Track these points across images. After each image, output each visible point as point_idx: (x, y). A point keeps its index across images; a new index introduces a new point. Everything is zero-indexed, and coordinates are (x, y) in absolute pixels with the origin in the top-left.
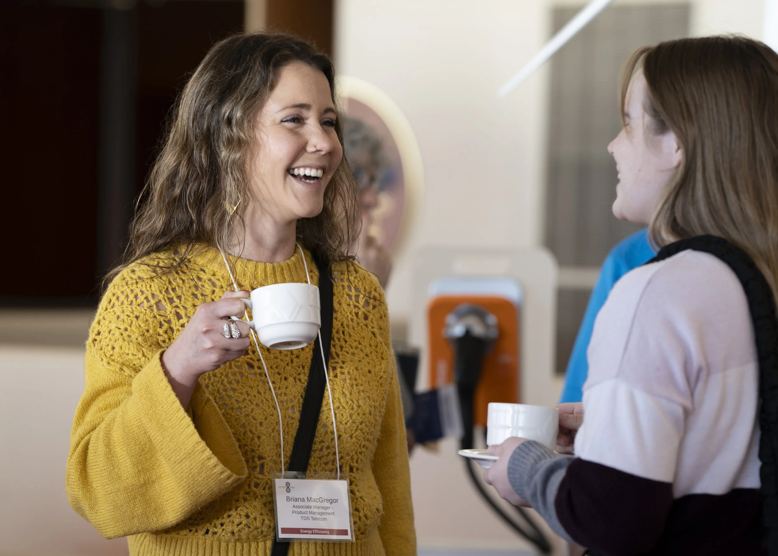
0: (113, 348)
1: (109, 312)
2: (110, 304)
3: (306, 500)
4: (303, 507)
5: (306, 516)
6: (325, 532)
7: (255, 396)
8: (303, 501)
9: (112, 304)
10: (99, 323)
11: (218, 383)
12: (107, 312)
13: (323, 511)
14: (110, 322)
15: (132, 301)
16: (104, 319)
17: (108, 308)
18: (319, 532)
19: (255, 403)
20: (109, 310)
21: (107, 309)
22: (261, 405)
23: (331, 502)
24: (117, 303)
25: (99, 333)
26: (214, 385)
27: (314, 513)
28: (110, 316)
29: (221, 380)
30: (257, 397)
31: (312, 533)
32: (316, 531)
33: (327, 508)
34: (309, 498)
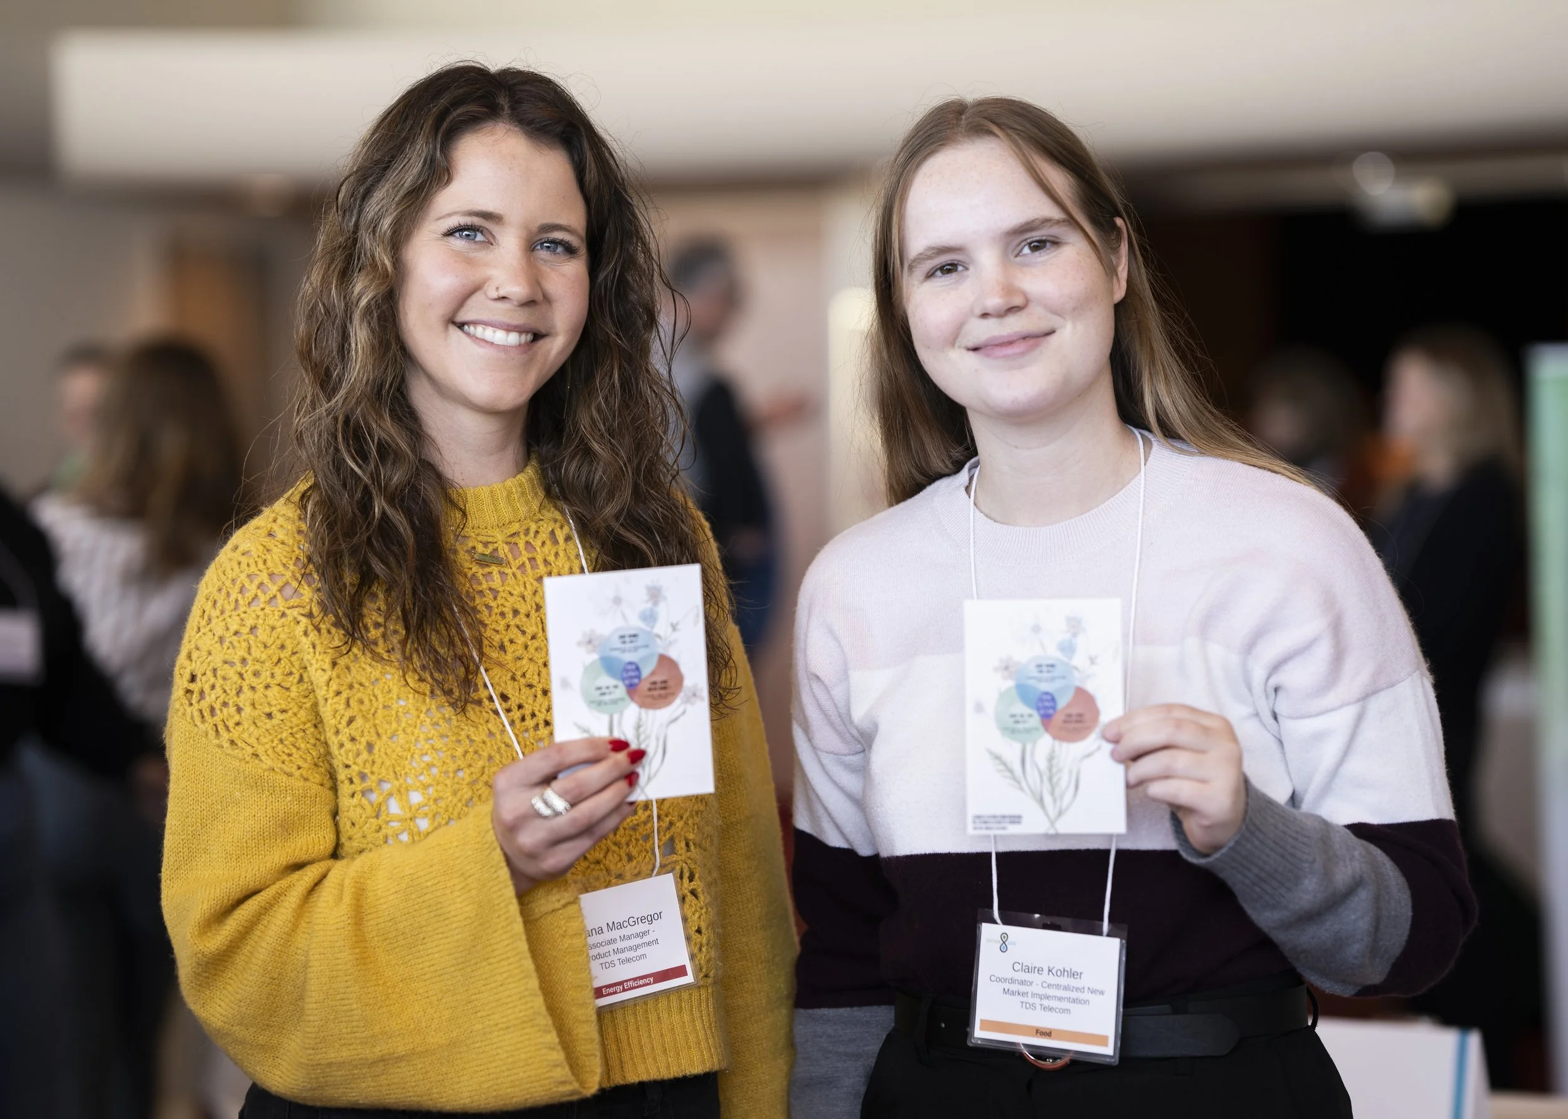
0: (239, 710)
1: (204, 634)
2: (203, 618)
3: (605, 929)
4: (601, 944)
5: (608, 959)
6: (647, 981)
7: (484, 742)
8: (600, 932)
9: (206, 617)
10: (189, 657)
11: (415, 727)
12: (200, 634)
13: (638, 941)
14: (210, 653)
15: (237, 601)
16: (197, 649)
17: (201, 625)
18: (635, 984)
19: (485, 754)
20: (202, 630)
21: (199, 629)
22: (498, 756)
23: (650, 919)
24: (215, 613)
25: (193, 678)
26: (408, 732)
27: (623, 951)
28: (207, 642)
29: (418, 722)
30: (489, 744)
31: (624, 990)
32: (631, 983)
33: (644, 933)
34: (611, 925)
